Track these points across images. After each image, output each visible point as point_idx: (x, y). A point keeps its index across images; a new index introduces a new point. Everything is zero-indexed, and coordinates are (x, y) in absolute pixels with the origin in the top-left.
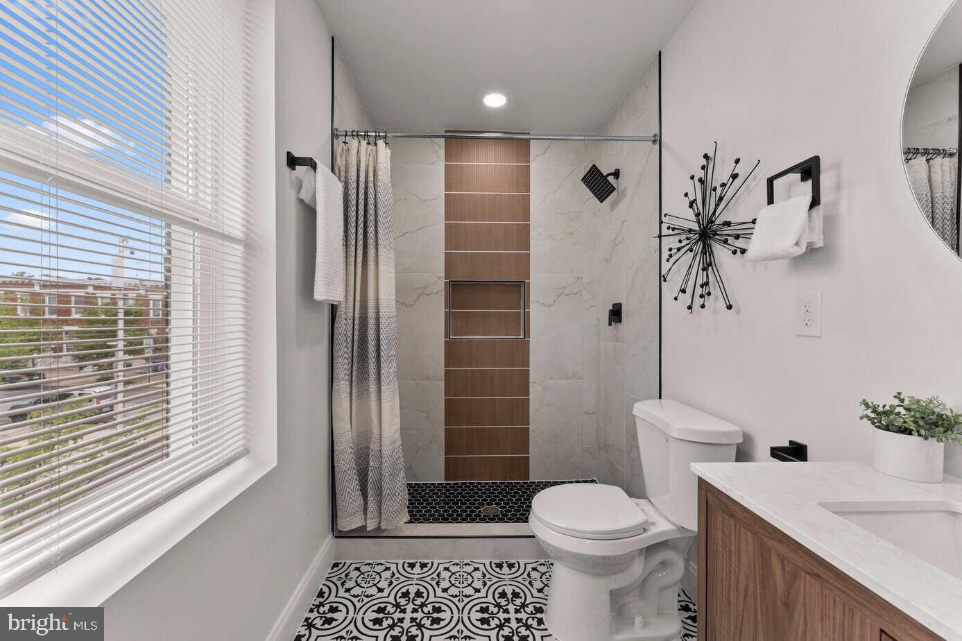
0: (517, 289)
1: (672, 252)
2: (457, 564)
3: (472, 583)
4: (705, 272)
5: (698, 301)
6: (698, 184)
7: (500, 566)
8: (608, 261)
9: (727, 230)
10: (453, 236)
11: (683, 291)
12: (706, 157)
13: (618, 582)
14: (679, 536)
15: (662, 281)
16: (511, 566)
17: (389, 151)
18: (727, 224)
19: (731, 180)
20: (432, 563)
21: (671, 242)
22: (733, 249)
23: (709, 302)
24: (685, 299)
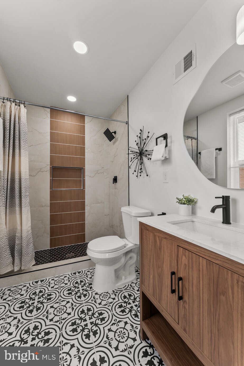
0: (80, 171)
1: (132, 159)
2: (57, 277)
3: (64, 282)
4: (141, 165)
5: (139, 174)
6: (139, 138)
7: (75, 273)
8: (112, 162)
9: (146, 153)
10: (53, 149)
11: (135, 171)
12: (141, 130)
13: (117, 266)
14: (135, 247)
15: (129, 168)
16: (79, 273)
17: (26, 110)
18: (146, 151)
19: (147, 138)
20: (46, 279)
21: (131, 156)
22: (148, 158)
23: (142, 174)
24: (136, 173)
